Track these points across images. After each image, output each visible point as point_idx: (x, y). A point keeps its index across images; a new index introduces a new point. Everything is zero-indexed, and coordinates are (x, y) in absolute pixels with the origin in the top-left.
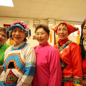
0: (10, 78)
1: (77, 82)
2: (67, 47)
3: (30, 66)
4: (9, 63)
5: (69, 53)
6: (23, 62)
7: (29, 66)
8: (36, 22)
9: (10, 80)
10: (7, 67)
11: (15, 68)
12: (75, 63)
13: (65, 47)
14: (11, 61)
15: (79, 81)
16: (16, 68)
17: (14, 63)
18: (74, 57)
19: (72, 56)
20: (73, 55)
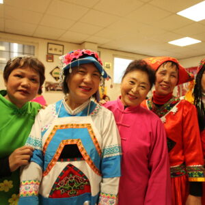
0: (70, 183)
1: (199, 174)
2: (174, 109)
3: (118, 154)
4: (63, 146)
5: (180, 122)
6: (99, 147)
7: (116, 154)
8: (53, 49)
9: (70, 189)
10: (57, 158)
11: (84, 160)
12: (192, 141)
13: (169, 109)
14: (69, 143)
15: (201, 173)
16: (86, 158)
17: (80, 148)
18: (189, 128)
19: (185, 126)
20: (188, 125)
